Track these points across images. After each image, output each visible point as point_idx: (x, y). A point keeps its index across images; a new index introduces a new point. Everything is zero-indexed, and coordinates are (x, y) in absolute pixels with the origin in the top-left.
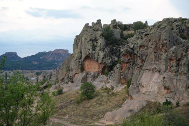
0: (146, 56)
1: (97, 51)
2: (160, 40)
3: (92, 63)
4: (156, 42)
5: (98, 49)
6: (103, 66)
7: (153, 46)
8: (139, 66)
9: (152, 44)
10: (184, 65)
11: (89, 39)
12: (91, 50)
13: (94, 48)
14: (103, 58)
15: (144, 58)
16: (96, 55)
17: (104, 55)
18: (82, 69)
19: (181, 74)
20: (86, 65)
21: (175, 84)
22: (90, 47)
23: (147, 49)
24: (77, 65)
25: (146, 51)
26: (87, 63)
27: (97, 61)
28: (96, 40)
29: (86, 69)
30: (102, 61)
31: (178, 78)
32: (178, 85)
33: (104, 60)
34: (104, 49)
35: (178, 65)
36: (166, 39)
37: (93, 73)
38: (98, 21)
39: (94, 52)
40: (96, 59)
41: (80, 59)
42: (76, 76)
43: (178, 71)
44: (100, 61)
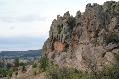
0: (82, 32)
1: (61, 34)
2: (91, 17)
3: (59, 43)
4: (88, 19)
5: (62, 32)
6: (65, 45)
7: (86, 23)
8: (76, 42)
9: (86, 21)
10: (101, 35)
11: (57, 25)
12: (57, 33)
13: (60, 32)
14: (65, 39)
15: (80, 34)
16: (61, 37)
17: (66, 37)
18: (53, 49)
19: (98, 44)
20: (55, 46)
21: (93, 54)
22: (57, 32)
23: (83, 26)
24: (49, 46)
25: (82, 28)
26: (55, 44)
27: (61, 42)
28: (62, 26)
29: (55, 48)
30: (64, 41)
31: (96, 48)
32: (95, 55)
33: (66, 41)
34: (67, 32)
35: (96, 36)
36: (95, 16)
37: (59, 51)
38: (67, 12)
39: (59, 35)
40: (60, 40)
41: (51, 41)
42: (49, 54)
43: (96, 41)
44: (63, 42)
